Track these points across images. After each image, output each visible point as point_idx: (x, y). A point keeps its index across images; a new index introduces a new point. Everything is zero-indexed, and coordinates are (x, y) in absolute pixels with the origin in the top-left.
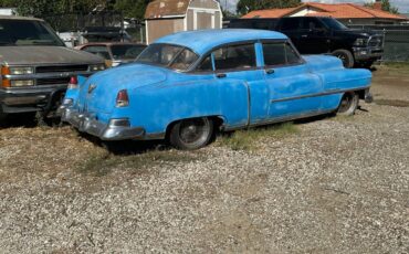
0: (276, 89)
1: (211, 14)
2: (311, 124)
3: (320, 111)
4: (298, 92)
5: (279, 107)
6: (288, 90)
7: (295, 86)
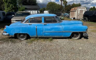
0: (45, 29)
1: (83, 10)
2: (58, 40)
3: (62, 36)
4: (53, 31)
5: (46, 34)
6: (50, 30)
7: (52, 29)
